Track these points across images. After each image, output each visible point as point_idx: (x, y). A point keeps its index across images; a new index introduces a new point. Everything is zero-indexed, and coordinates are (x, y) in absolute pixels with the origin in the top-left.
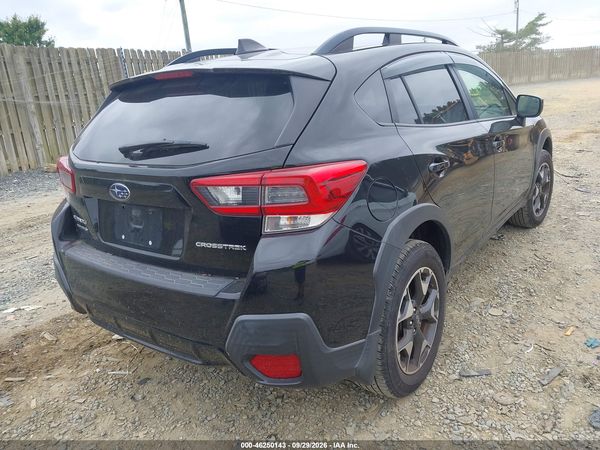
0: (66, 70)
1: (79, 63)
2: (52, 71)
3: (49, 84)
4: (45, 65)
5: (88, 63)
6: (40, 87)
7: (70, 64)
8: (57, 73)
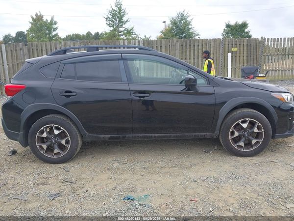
0: (196, 48)
1: (202, 45)
2: (190, 48)
3: (188, 53)
4: (188, 46)
5: (206, 45)
6: (184, 54)
7: (198, 45)
8: (192, 48)
